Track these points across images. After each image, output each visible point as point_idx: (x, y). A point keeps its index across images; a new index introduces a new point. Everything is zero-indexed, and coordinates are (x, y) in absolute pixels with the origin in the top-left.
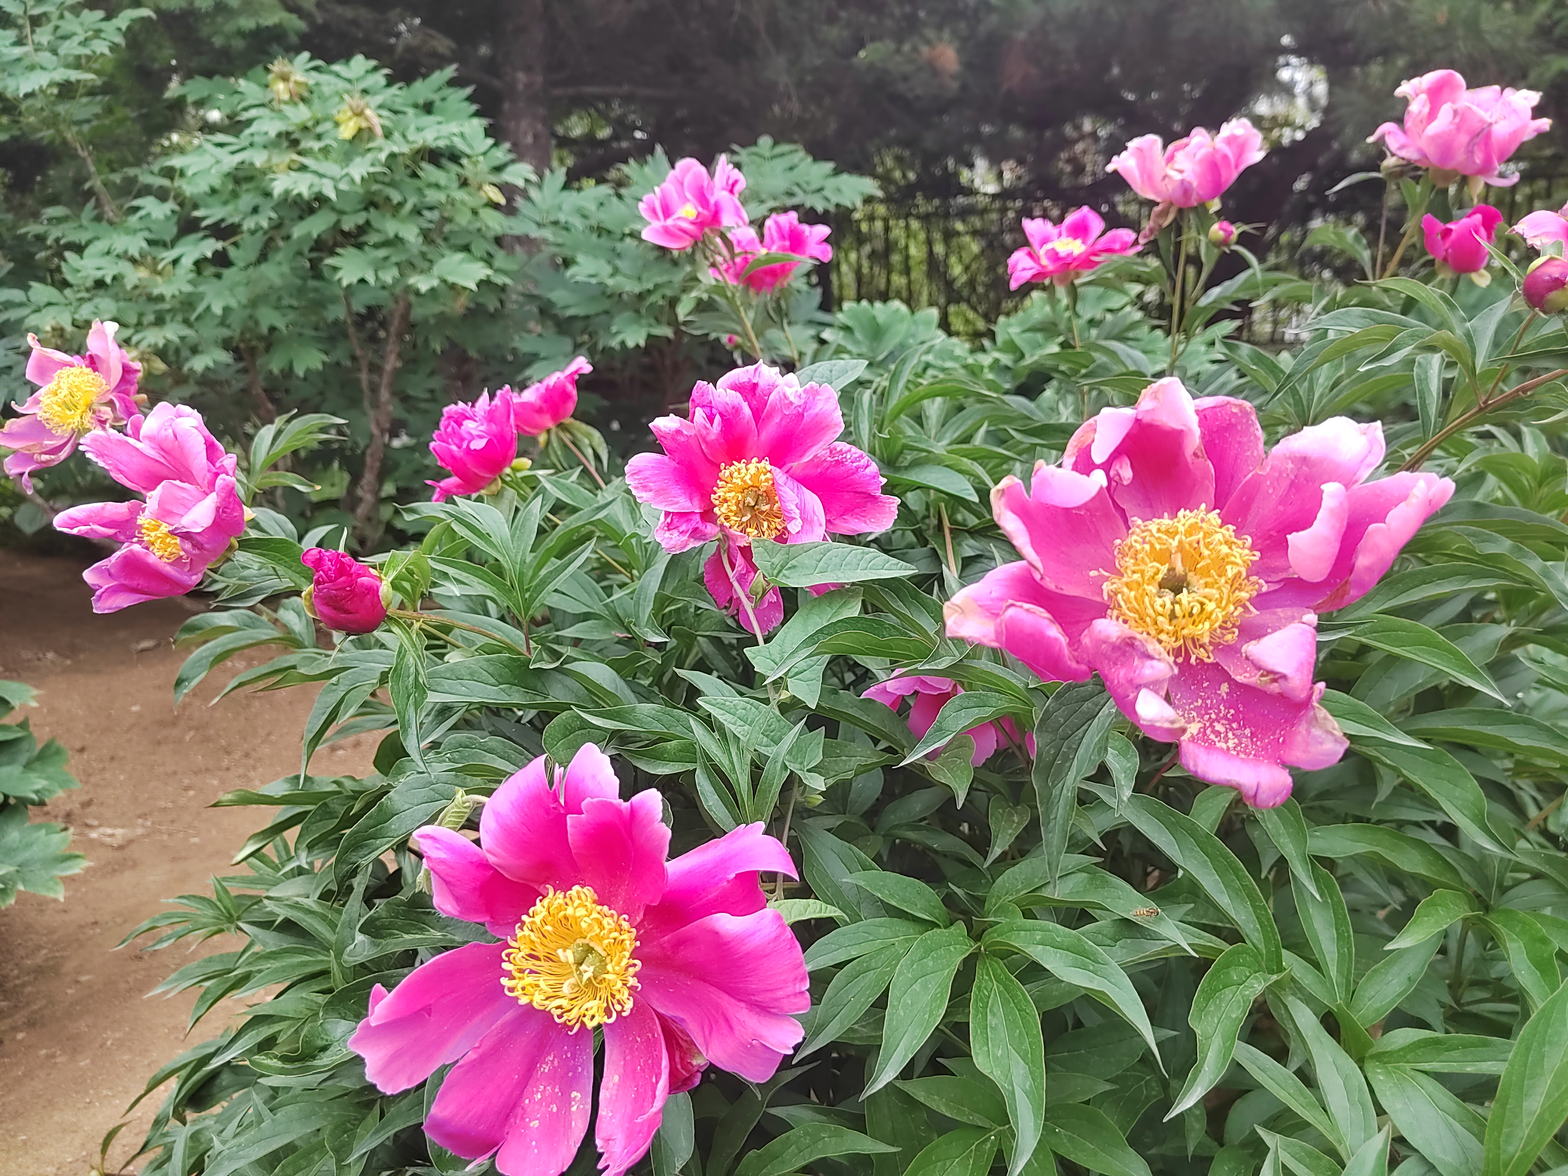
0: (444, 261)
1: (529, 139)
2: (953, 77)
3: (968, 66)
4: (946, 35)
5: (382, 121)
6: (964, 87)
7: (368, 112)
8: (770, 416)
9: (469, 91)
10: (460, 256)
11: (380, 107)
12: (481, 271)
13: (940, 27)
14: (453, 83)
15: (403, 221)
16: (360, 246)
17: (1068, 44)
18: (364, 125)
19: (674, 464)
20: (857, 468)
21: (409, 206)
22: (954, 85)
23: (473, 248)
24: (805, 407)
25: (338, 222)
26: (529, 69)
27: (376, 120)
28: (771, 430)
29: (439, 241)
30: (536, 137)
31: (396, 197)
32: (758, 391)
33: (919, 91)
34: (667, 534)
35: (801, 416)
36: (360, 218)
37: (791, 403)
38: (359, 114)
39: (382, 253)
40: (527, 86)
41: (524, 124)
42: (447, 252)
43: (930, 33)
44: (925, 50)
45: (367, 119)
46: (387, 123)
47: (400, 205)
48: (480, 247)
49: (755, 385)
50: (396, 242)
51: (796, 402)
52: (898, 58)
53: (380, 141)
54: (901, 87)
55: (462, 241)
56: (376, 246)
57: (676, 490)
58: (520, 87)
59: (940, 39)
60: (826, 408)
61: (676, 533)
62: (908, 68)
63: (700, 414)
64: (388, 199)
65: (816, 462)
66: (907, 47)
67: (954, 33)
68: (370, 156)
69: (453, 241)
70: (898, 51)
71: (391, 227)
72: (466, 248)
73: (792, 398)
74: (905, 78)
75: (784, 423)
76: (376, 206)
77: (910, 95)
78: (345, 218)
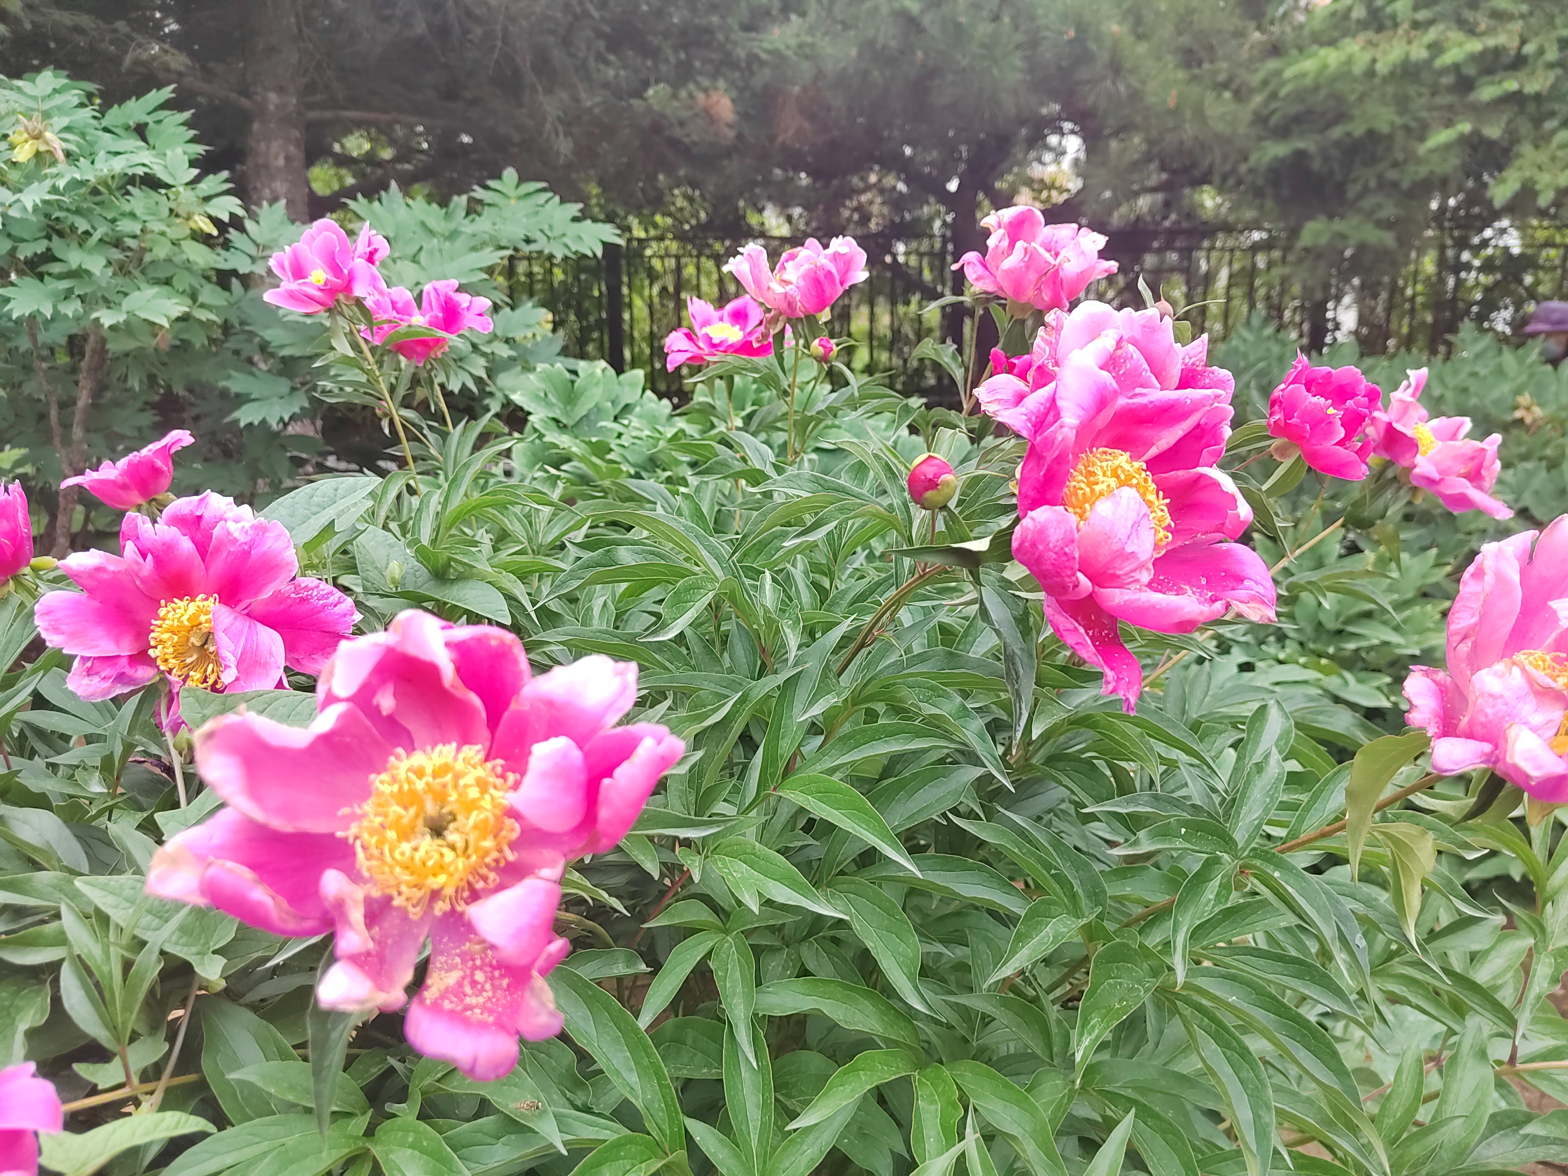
0: (135, 295)
1: (281, 162)
2: (730, 126)
3: (744, 116)
4: (721, 84)
5: (65, 145)
6: (740, 136)
7: (48, 135)
8: (217, 550)
9: (187, 115)
10: (155, 289)
11: (68, 129)
12: (177, 307)
13: (715, 76)
14: (166, 105)
15: (90, 252)
16: (41, 277)
17: (837, 101)
18: (43, 148)
19: (96, 604)
20: (324, 606)
21: (97, 236)
22: (731, 134)
23: (175, 281)
24: (251, 545)
25: (14, 249)
26: (281, 90)
27: (54, 142)
28: (218, 565)
29: (136, 273)
30: (287, 159)
31: (82, 225)
32: (203, 524)
33: (695, 138)
34: (86, 681)
35: (248, 553)
36: (40, 247)
37: (236, 540)
38: (38, 137)
39: (64, 285)
40: (280, 107)
41: (275, 146)
42: (143, 285)
43: (706, 82)
44: (700, 97)
45: (47, 143)
46: (72, 147)
47: (87, 233)
48: (183, 281)
49: (200, 518)
50: (79, 274)
51: (242, 538)
52: (676, 104)
53: (62, 165)
54: (678, 132)
55: (162, 275)
56: (60, 277)
57: (98, 632)
58: (272, 107)
59: (716, 89)
60: (276, 545)
61: (96, 679)
62: (685, 114)
63: (130, 548)
64: (73, 228)
65: (277, 597)
66: (683, 94)
67: (732, 83)
68: (48, 183)
69: (152, 274)
70: (675, 96)
71: (75, 258)
72: (168, 282)
73: (236, 535)
74: (682, 124)
75: (230, 559)
76: (61, 234)
77: (687, 140)
78: (21, 246)
